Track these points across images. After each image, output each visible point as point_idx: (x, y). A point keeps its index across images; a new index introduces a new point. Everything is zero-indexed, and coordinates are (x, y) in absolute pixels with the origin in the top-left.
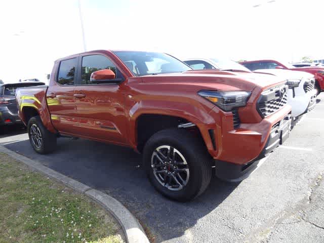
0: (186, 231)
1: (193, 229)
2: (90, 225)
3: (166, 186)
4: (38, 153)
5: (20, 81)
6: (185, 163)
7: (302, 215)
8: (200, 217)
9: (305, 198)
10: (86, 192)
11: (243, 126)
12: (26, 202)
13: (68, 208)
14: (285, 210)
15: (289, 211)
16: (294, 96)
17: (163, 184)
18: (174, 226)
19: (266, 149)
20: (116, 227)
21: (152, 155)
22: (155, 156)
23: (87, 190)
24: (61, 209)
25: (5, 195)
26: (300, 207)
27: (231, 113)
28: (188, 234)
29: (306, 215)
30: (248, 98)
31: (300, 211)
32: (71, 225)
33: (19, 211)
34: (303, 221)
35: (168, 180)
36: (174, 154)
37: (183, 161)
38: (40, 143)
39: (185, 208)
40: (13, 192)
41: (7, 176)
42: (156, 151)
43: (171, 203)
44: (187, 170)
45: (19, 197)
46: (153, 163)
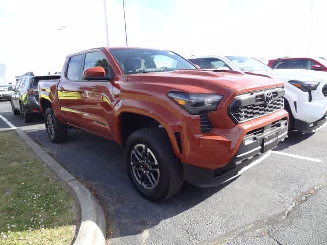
0: (144, 231)
1: (152, 229)
2: (55, 213)
3: (143, 184)
4: (52, 141)
5: (49, 73)
6: (156, 163)
7: (270, 230)
8: (165, 218)
9: (283, 212)
10: (69, 183)
11: (214, 131)
12: (16, 185)
13: (47, 195)
14: (254, 223)
15: (258, 224)
16: (310, 99)
17: (140, 182)
18: (136, 224)
19: (237, 156)
20: (75, 218)
21: (131, 152)
22: (133, 154)
23: (70, 181)
24: (40, 195)
25: (3, 178)
26: (273, 221)
27: (198, 116)
28: (146, 234)
29: (274, 230)
30: (219, 102)
31: (269, 226)
32: (39, 212)
33: (6, 193)
34: (267, 236)
35: (144, 178)
36: (148, 154)
37: (154, 162)
38: (53, 132)
39: (155, 208)
40: (10, 175)
41: (14, 160)
42: (134, 149)
43: (144, 201)
44: (158, 171)
45: (12, 181)
46: (133, 160)
